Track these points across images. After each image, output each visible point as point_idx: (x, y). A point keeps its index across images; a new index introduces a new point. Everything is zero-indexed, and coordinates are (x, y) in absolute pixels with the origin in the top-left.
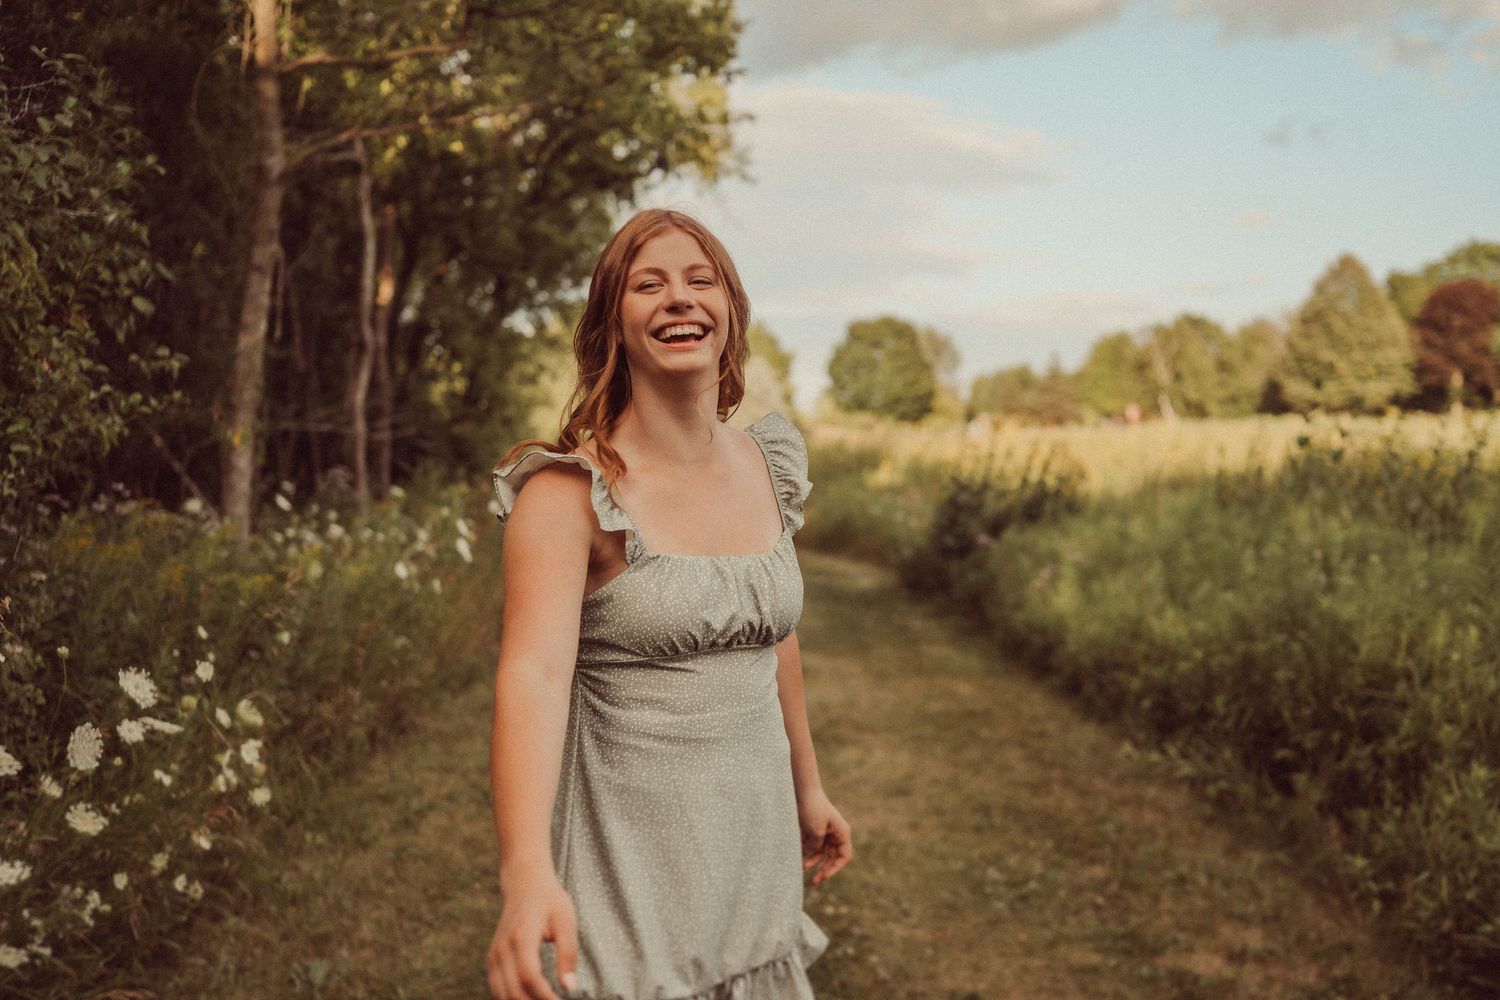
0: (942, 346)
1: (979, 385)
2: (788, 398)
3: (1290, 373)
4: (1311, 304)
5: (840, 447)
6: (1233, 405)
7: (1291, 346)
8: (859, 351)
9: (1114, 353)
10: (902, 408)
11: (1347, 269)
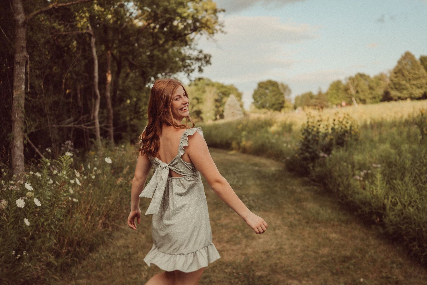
0: (286, 88)
1: (297, 98)
2: (241, 106)
3: (392, 88)
4: (397, 67)
5: (259, 119)
6: (375, 100)
7: (392, 80)
8: (262, 91)
9: (336, 86)
10: (275, 106)
11: (408, 56)
